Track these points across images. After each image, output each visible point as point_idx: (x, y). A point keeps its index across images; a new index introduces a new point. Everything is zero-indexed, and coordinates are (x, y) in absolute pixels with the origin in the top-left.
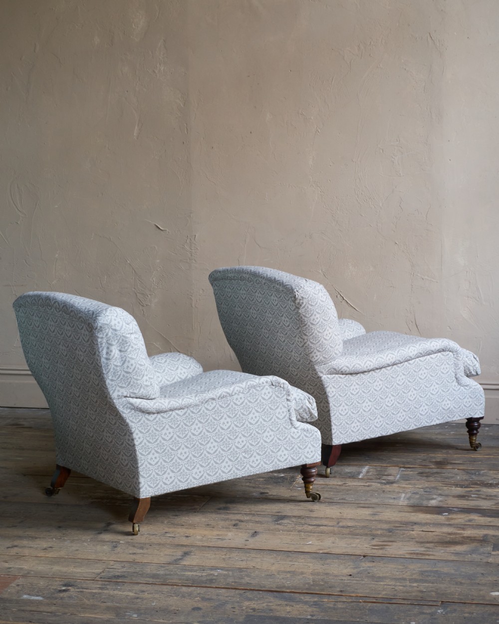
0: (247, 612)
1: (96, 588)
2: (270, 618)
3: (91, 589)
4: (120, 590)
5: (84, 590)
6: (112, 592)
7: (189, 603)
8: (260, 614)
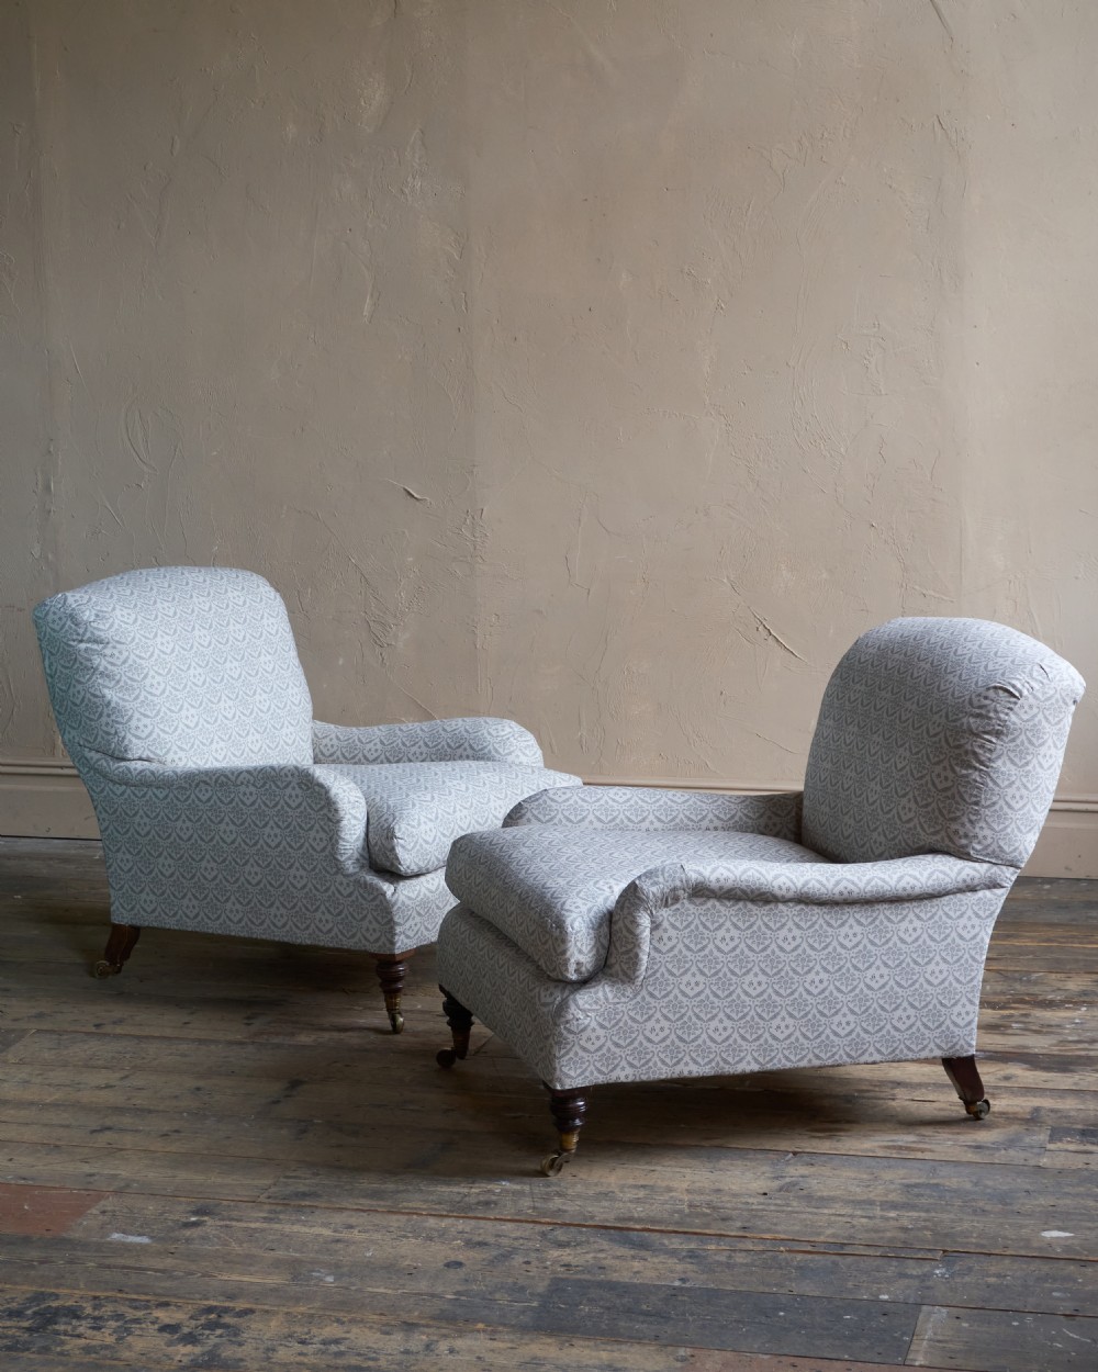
0: (554, 1272)
1: (257, 1220)
2: (600, 1285)
3: (246, 1222)
4: (304, 1224)
5: (234, 1223)
6: (287, 1228)
7: (440, 1252)
8: (579, 1276)
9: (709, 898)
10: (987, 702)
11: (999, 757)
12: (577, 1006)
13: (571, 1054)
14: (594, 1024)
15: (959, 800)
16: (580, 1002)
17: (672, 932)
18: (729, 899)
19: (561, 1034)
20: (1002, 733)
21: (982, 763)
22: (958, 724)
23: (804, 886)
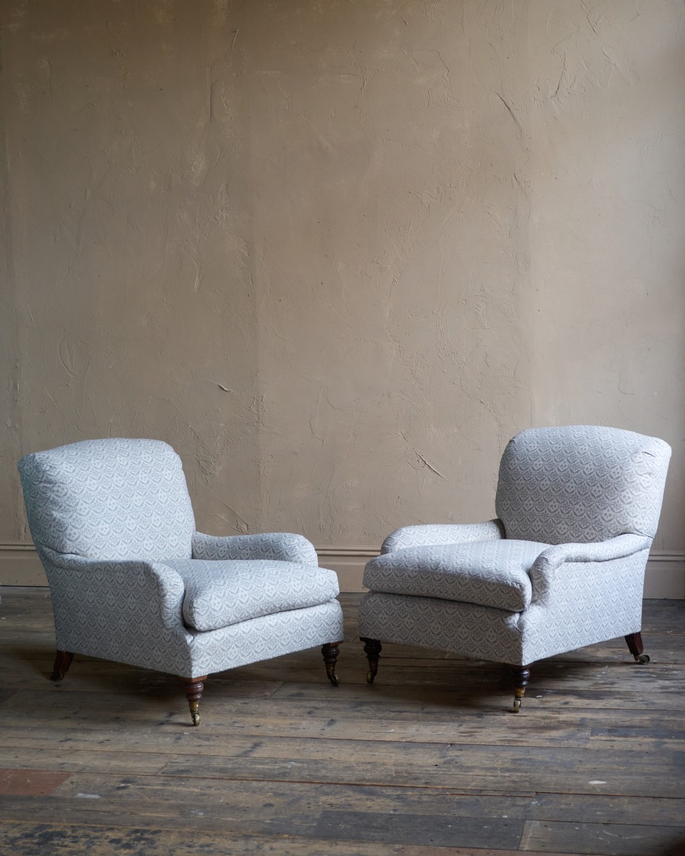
0: (324, 808)
1: (158, 785)
2: (350, 814)
3: (152, 786)
4: (184, 786)
5: (146, 787)
6: (175, 789)
7: (260, 799)
8: (337, 810)
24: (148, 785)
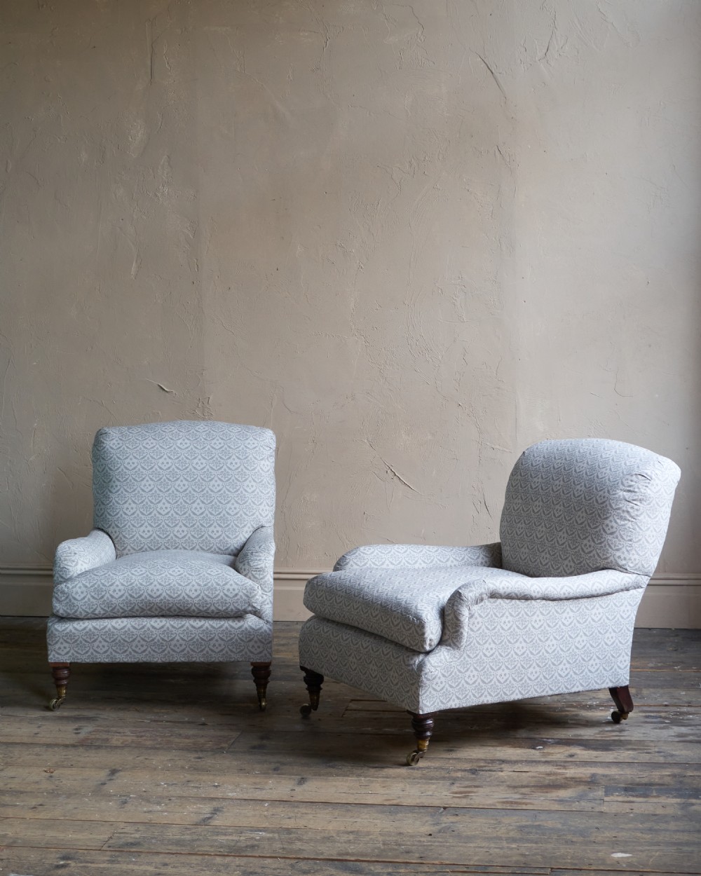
1: (104, 862)
3: (97, 863)
4: (135, 863)
5: (89, 865)
6: (124, 867)
9: (497, 598)
10: (633, 483)
11: (641, 514)
12: (431, 664)
13: (428, 693)
14: (440, 675)
15: (621, 539)
16: (432, 662)
17: (480, 619)
18: (507, 598)
19: (422, 681)
20: (643, 499)
21: (632, 517)
22: (617, 496)
23: (546, 589)
24: (91, 863)
